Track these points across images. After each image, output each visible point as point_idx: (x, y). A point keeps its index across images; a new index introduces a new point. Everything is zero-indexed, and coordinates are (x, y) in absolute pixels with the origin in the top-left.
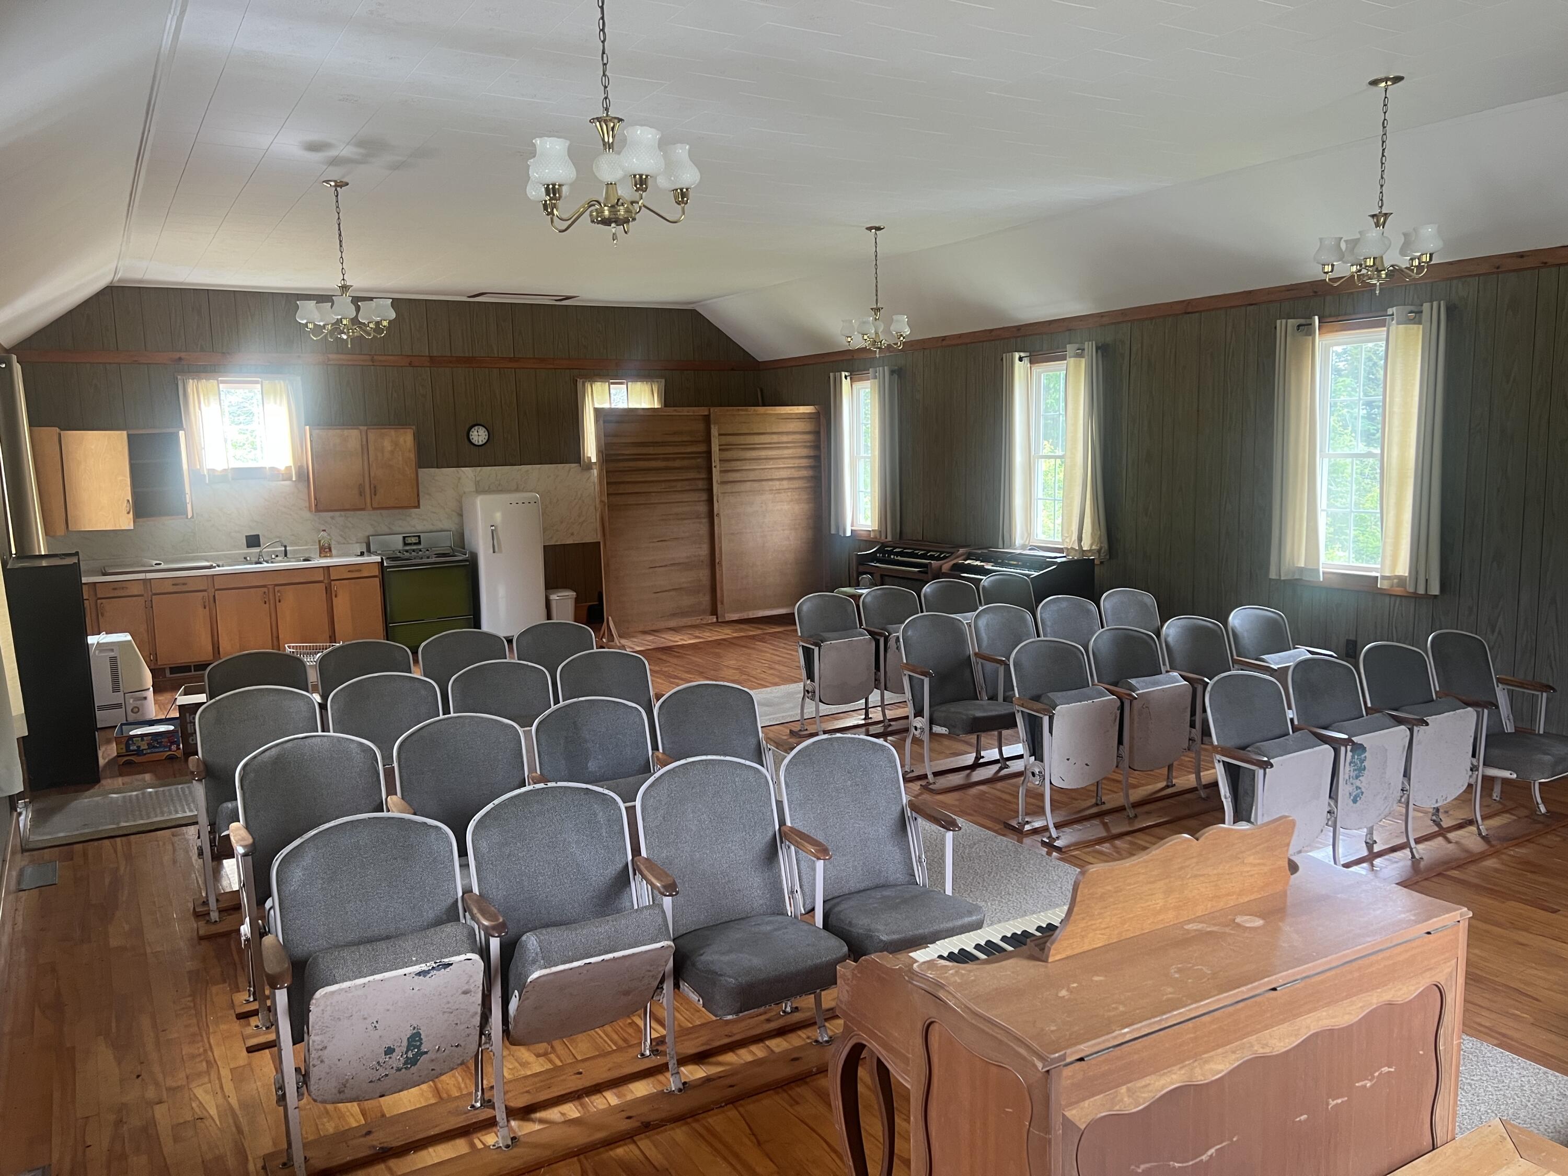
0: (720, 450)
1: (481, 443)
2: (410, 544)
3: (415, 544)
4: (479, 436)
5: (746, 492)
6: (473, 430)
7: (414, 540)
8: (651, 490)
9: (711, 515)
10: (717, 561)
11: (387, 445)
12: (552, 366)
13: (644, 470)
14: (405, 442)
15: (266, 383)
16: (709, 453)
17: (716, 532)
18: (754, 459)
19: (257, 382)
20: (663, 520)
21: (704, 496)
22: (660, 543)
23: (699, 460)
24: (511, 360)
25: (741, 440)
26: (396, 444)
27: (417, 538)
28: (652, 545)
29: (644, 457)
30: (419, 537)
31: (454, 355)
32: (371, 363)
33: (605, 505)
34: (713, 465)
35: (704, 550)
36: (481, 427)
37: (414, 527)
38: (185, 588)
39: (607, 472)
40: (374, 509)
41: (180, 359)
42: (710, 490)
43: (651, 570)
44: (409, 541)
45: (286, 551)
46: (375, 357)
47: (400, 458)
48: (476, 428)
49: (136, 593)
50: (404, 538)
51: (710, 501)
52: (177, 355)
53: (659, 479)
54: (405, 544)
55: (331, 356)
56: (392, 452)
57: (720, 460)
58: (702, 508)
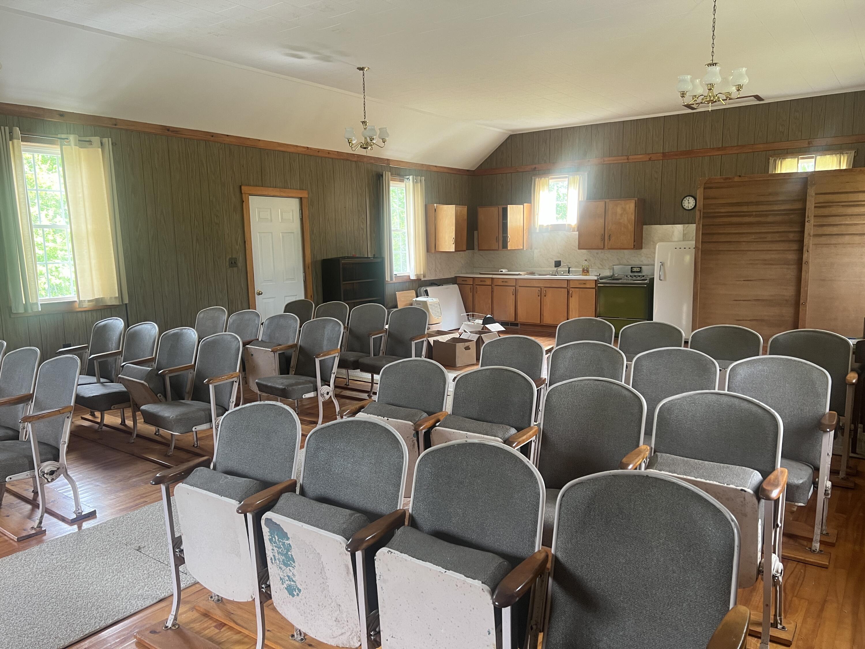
0: (815, 207)
1: (690, 208)
2: (634, 272)
3: (637, 272)
4: (689, 203)
5: (843, 244)
6: (685, 199)
7: (638, 270)
8: (742, 240)
9: (800, 263)
10: (801, 301)
11: (619, 210)
12: (751, 151)
13: (737, 224)
14: (630, 208)
15: (571, 177)
16: (804, 210)
17: (803, 276)
18: (856, 215)
19: (566, 177)
20: (751, 264)
21: (795, 246)
22: (745, 282)
23: (792, 216)
24: (719, 149)
25: (843, 197)
26: (624, 209)
27: (639, 268)
28: (738, 283)
29: (736, 214)
30: (641, 268)
31: (679, 150)
32: (626, 161)
33: (699, 249)
34: (806, 220)
35: (789, 292)
36: (691, 198)
37: (642, 261)
38: (506, 284)
39: (703, 225)
40: (609, 249)
41: (535, 168)
42: (801, 242)
43: (735, 302)
44: (635, 270)
45: (569, 270)
46: (630, 157)
47: (626, 219)
48: (687, 198)
49: (488, 284)
50: (632, 268)
51: (800, 251)
52: (534, 166)
53: (749, 231)
54: (632, 272)
55: (606, 159)
56: (621, 215)
57: (815, 216)
58: (792, 256)
